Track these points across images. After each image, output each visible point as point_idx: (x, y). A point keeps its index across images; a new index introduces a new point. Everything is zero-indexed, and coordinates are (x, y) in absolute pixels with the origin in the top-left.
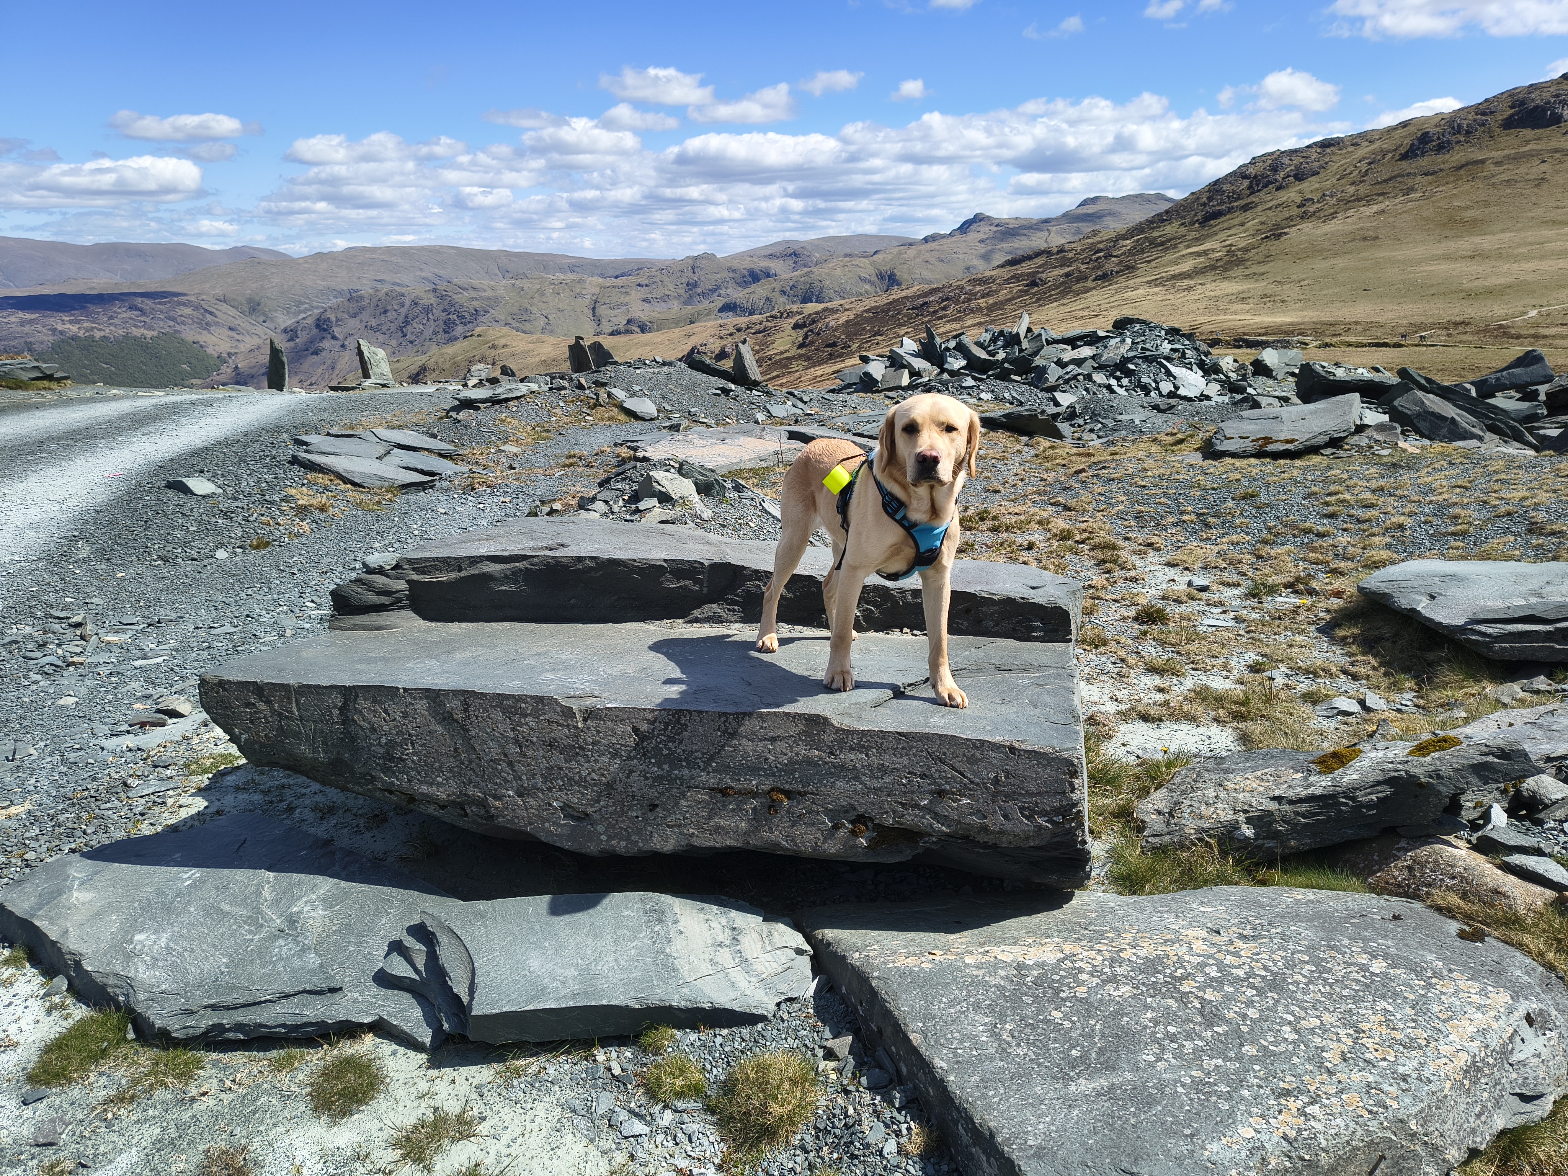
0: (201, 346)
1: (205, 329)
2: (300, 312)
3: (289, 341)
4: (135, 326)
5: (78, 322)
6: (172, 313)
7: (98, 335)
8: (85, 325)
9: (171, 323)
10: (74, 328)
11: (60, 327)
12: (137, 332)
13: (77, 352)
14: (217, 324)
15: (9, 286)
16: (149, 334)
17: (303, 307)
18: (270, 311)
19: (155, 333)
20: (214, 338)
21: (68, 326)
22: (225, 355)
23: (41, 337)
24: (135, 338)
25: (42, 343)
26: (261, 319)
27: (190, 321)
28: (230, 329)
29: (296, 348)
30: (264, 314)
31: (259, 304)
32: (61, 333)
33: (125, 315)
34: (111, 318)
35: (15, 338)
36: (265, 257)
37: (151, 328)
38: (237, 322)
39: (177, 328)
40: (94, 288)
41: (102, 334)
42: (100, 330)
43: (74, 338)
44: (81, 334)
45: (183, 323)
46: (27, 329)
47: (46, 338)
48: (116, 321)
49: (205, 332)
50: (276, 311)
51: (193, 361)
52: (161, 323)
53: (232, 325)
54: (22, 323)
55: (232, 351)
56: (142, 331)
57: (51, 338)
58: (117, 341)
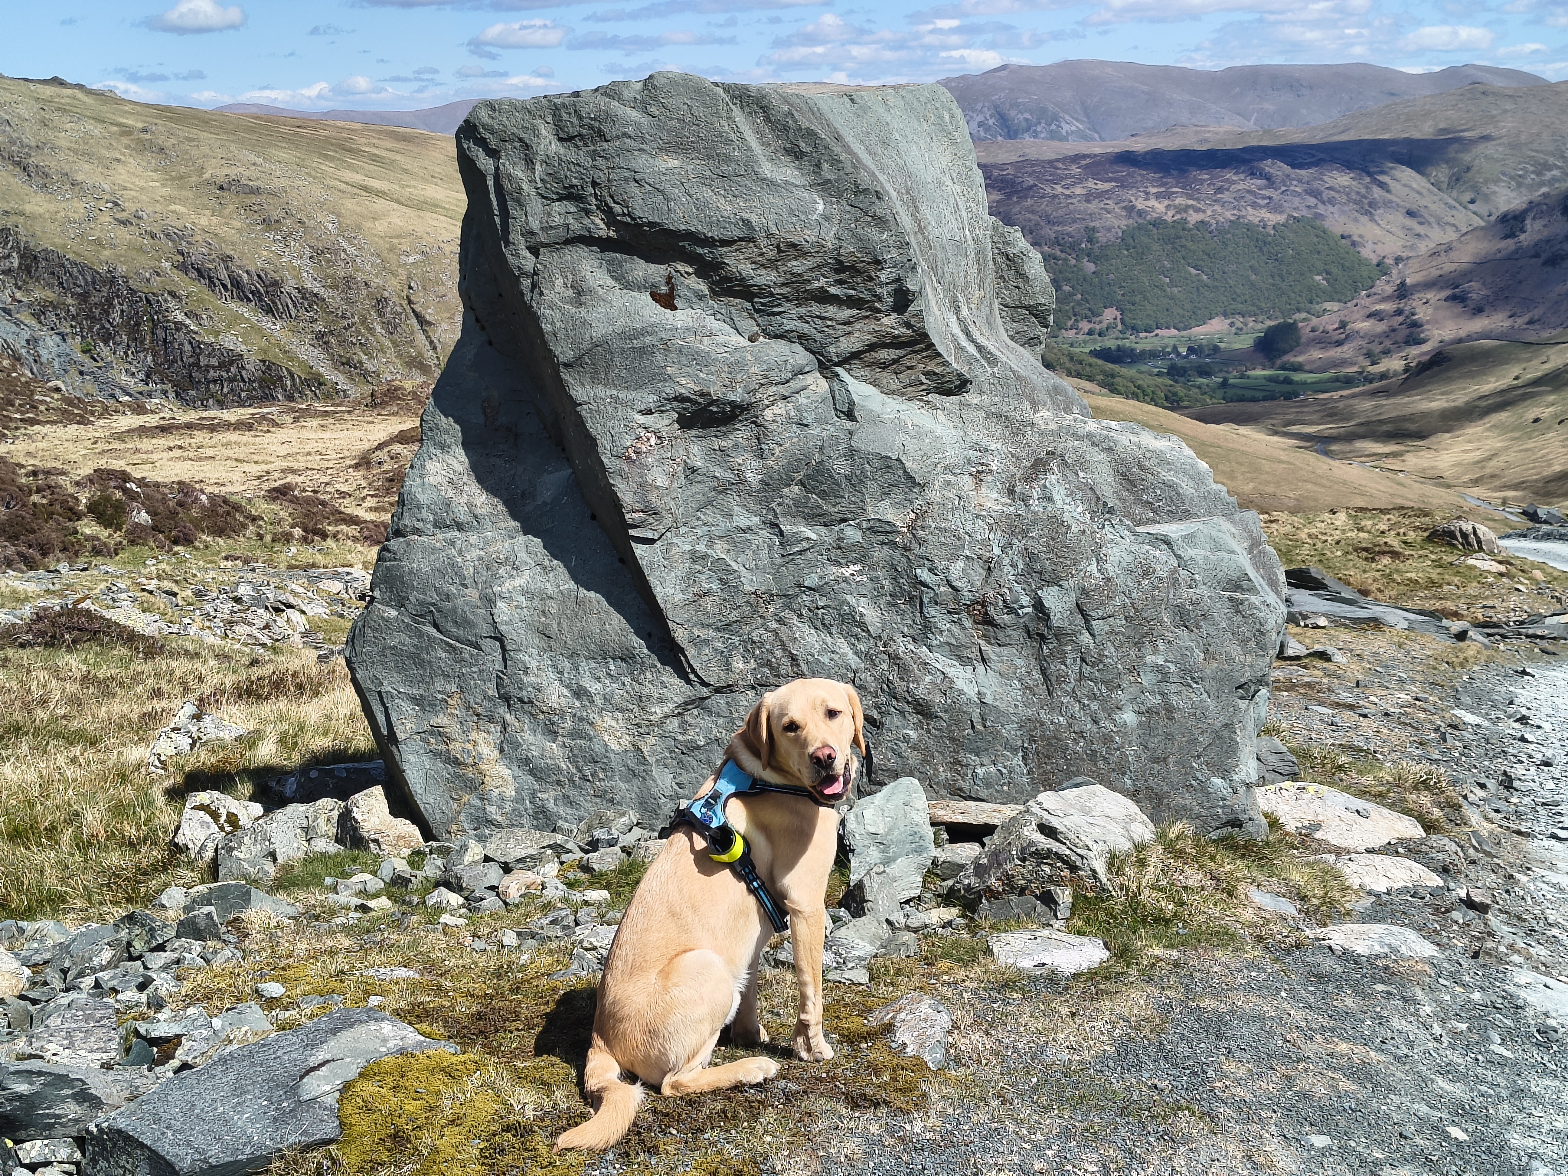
0: (1354, 244)
1: (1367, 213)
2: (1542, 184)
3: (1506, 237)
4: (1255, 206)
5: (1167, 195)
6: (1316, 185)
7: (1194, 218)
8: (1178, 201)
9: (1312, 201)
10: (1160, 207)
11: (1140, 204)
12: (1253, 215)
13: (1156, 247)
14: (1387, 204)
15: (1093, 139)
16: (1273, 219)
17: (1548, 175)
18: (1486, 181)
19: (1281, 218)
20: (1377, 231)
21: (1153, 202)
22: (1389, 261)
23: (1110, 220)
24: (1249, 227)
25: (1109, 230)
26: (1467, 197)
27: (1344, 198)
28: (1410, 213)
29: (1516, 251)
30: (1475, 188)
31: (1468, 169)
32: (1140, 213)
33: (1241, 186)
34: (1220, 190)
35: (1074, 221)
36: (1499, 83)
37: (1276, 209)
38: (1423, 202)
39: (1321, 209)
40: (1206, 141)
41: (1199, 217)
42: (1198, 210)
43: (1157, 223)
44: (1168, 217)
45: (1331, 201)
46: (1093, 206)
47: (1116, 223)
48: (1226, 196)
49: (1364, 219)
50: (1496, 181)
51: (1335, 270)
52: (1296, 201)
53: (1414, 208)
54: (1089, 197)
55: (1404, 255)
56: (1264, 214)
57: (1123, 223)
58: (1221, 231)
